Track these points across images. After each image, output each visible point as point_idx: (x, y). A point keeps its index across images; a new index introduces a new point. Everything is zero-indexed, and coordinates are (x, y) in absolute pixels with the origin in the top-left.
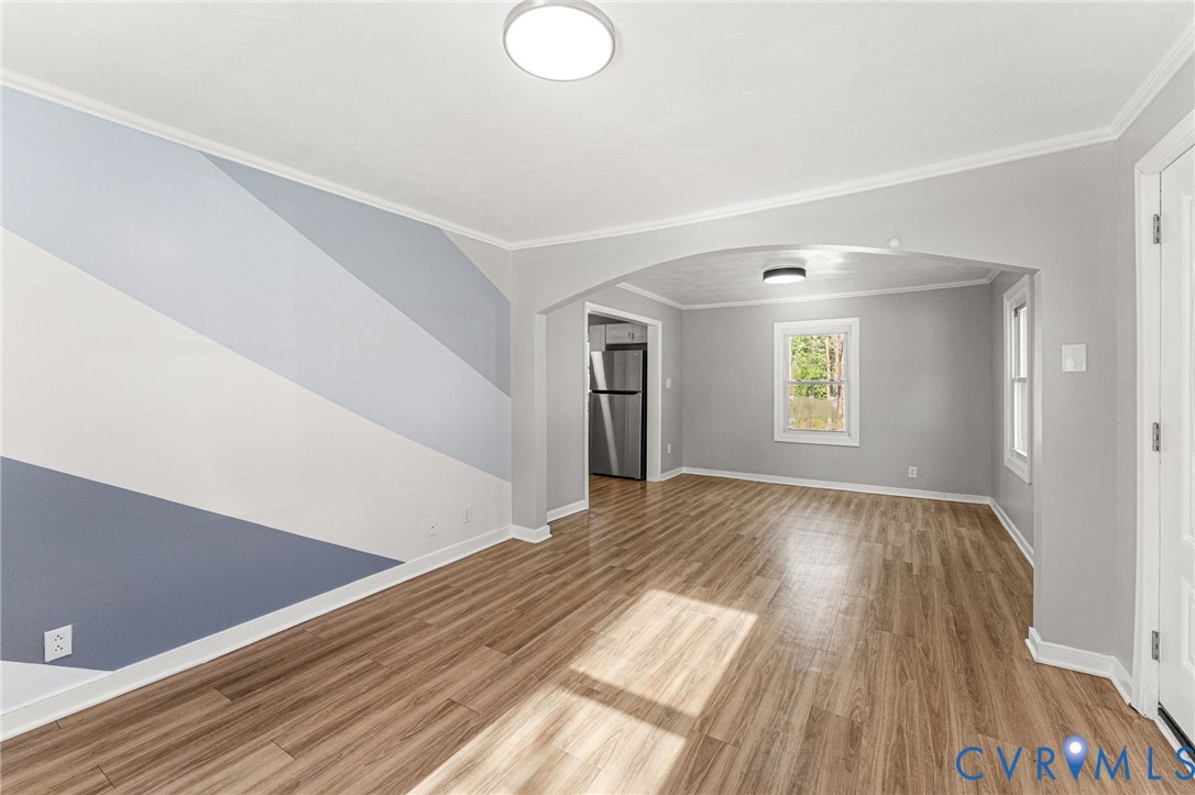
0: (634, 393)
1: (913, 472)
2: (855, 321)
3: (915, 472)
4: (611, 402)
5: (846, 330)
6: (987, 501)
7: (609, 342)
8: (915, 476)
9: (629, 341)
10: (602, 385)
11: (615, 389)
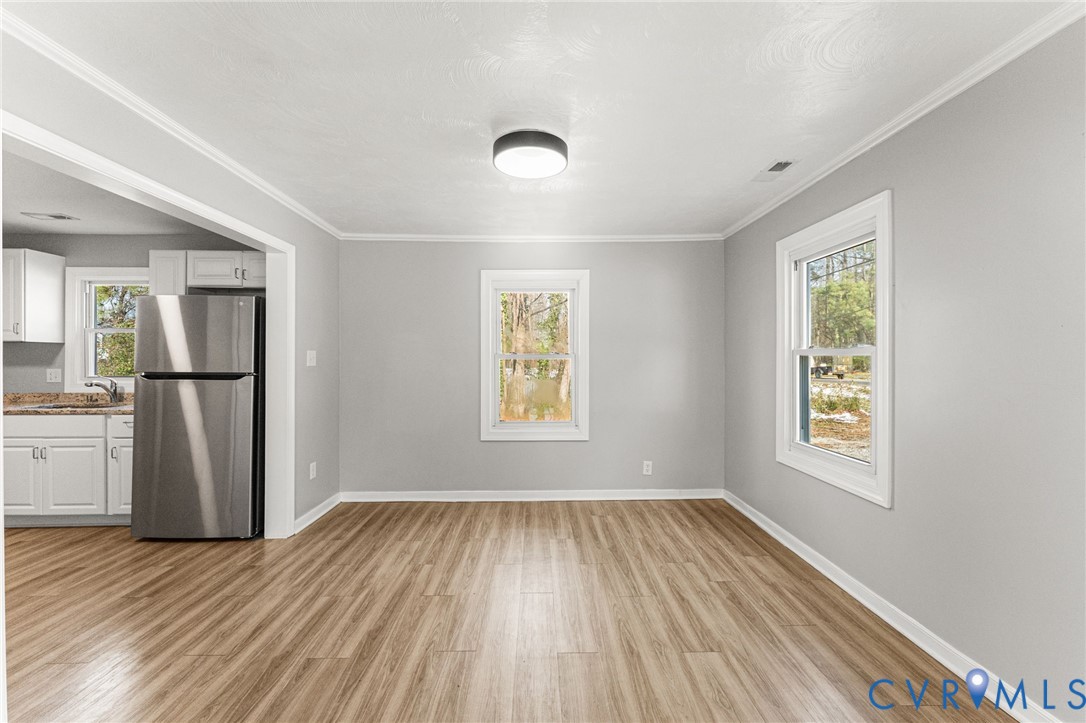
0: (238, 376)
1: (648, 467)
2: (584, 275)
3: (650, 468)
4: (202, 396)
5: (575, 287)
6: (720, 494)
7: (192, 282)
8: (650, 473)
9: (235, 283)
10: (181, 361)
11: (210, 369)
